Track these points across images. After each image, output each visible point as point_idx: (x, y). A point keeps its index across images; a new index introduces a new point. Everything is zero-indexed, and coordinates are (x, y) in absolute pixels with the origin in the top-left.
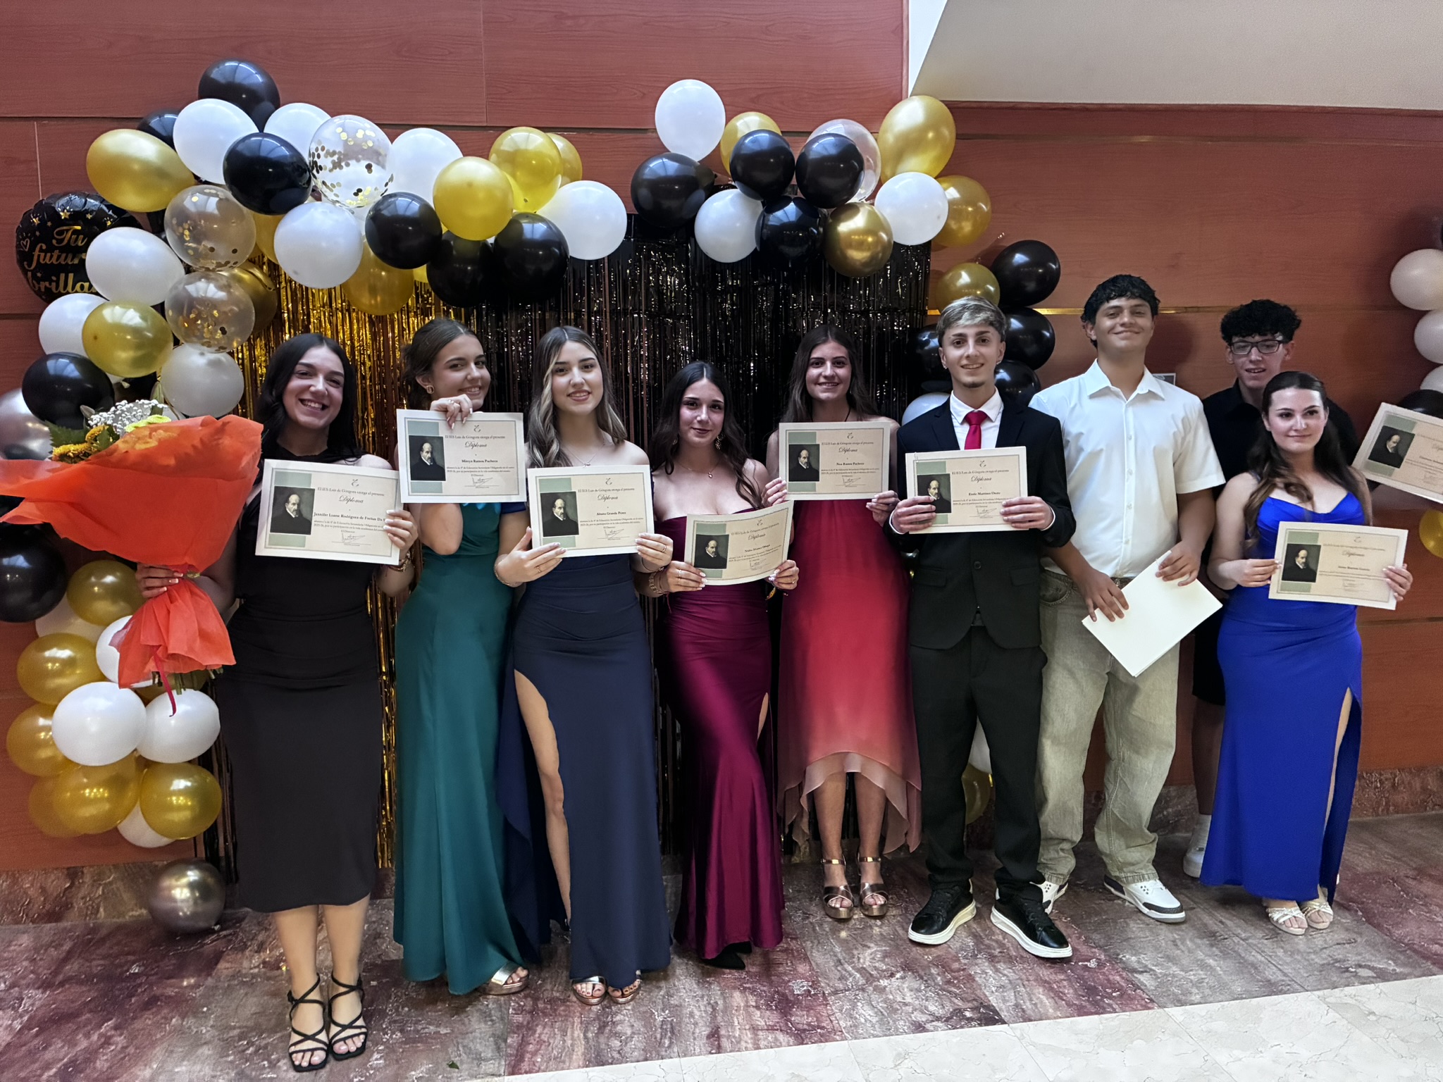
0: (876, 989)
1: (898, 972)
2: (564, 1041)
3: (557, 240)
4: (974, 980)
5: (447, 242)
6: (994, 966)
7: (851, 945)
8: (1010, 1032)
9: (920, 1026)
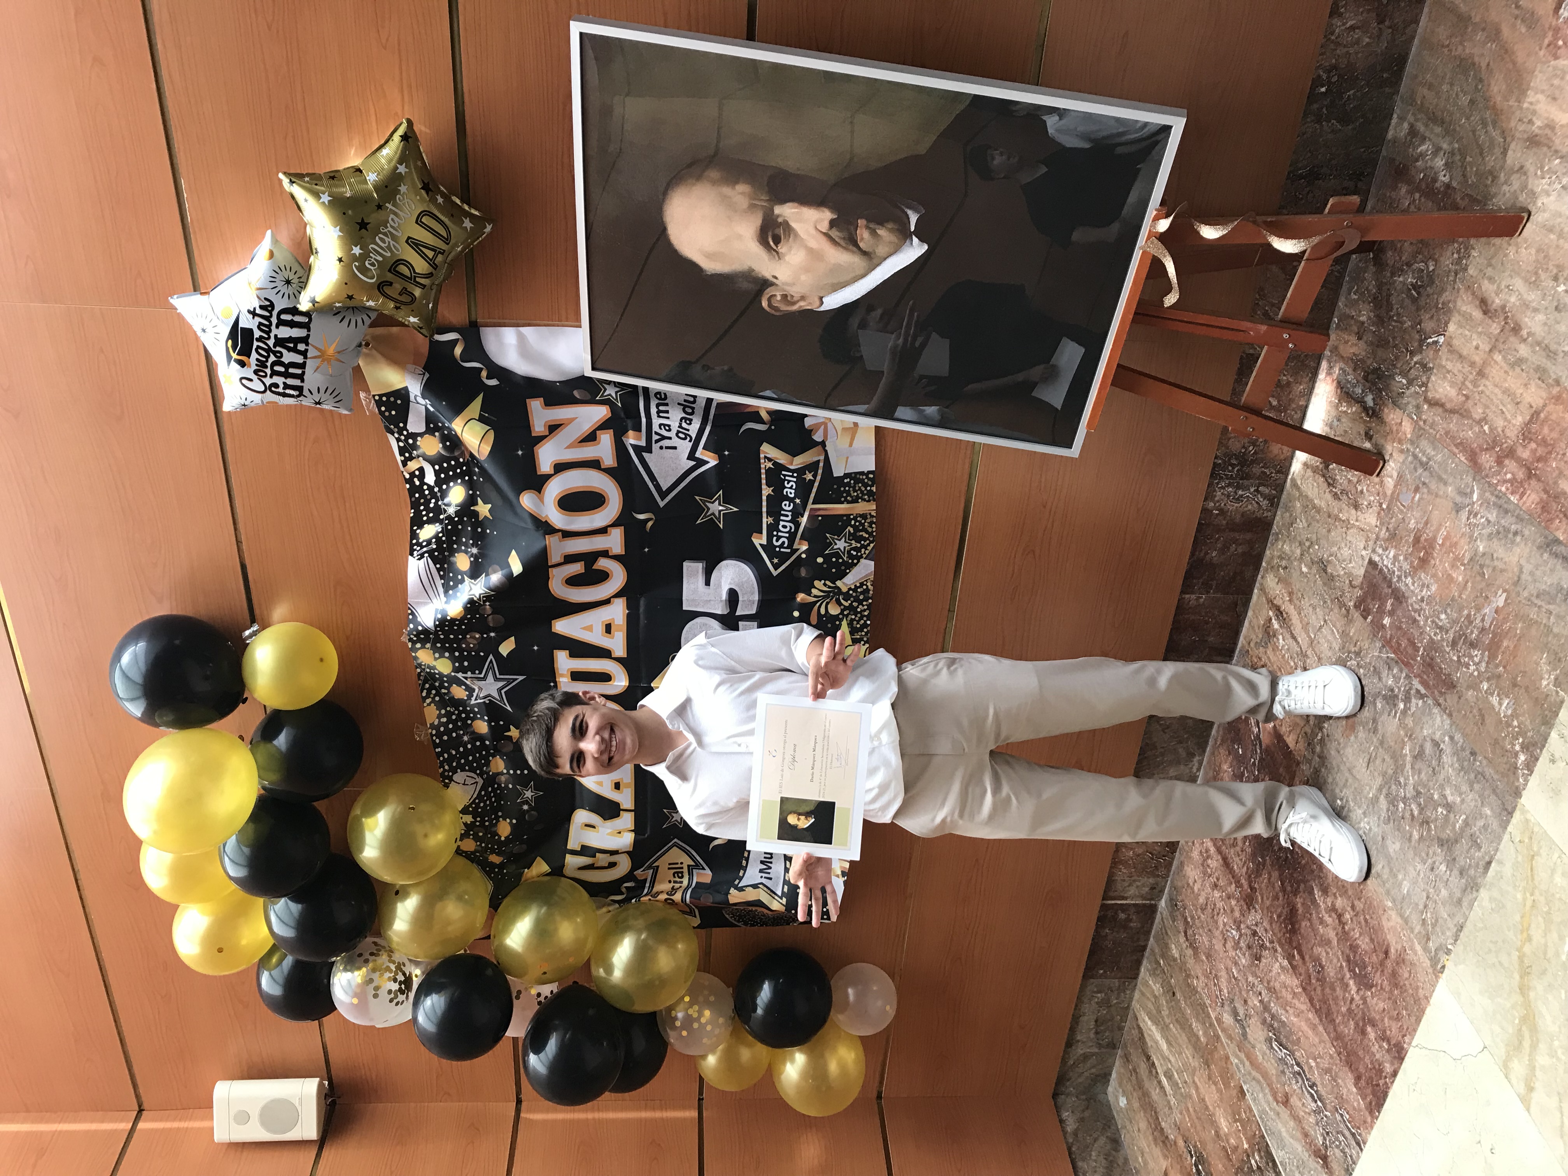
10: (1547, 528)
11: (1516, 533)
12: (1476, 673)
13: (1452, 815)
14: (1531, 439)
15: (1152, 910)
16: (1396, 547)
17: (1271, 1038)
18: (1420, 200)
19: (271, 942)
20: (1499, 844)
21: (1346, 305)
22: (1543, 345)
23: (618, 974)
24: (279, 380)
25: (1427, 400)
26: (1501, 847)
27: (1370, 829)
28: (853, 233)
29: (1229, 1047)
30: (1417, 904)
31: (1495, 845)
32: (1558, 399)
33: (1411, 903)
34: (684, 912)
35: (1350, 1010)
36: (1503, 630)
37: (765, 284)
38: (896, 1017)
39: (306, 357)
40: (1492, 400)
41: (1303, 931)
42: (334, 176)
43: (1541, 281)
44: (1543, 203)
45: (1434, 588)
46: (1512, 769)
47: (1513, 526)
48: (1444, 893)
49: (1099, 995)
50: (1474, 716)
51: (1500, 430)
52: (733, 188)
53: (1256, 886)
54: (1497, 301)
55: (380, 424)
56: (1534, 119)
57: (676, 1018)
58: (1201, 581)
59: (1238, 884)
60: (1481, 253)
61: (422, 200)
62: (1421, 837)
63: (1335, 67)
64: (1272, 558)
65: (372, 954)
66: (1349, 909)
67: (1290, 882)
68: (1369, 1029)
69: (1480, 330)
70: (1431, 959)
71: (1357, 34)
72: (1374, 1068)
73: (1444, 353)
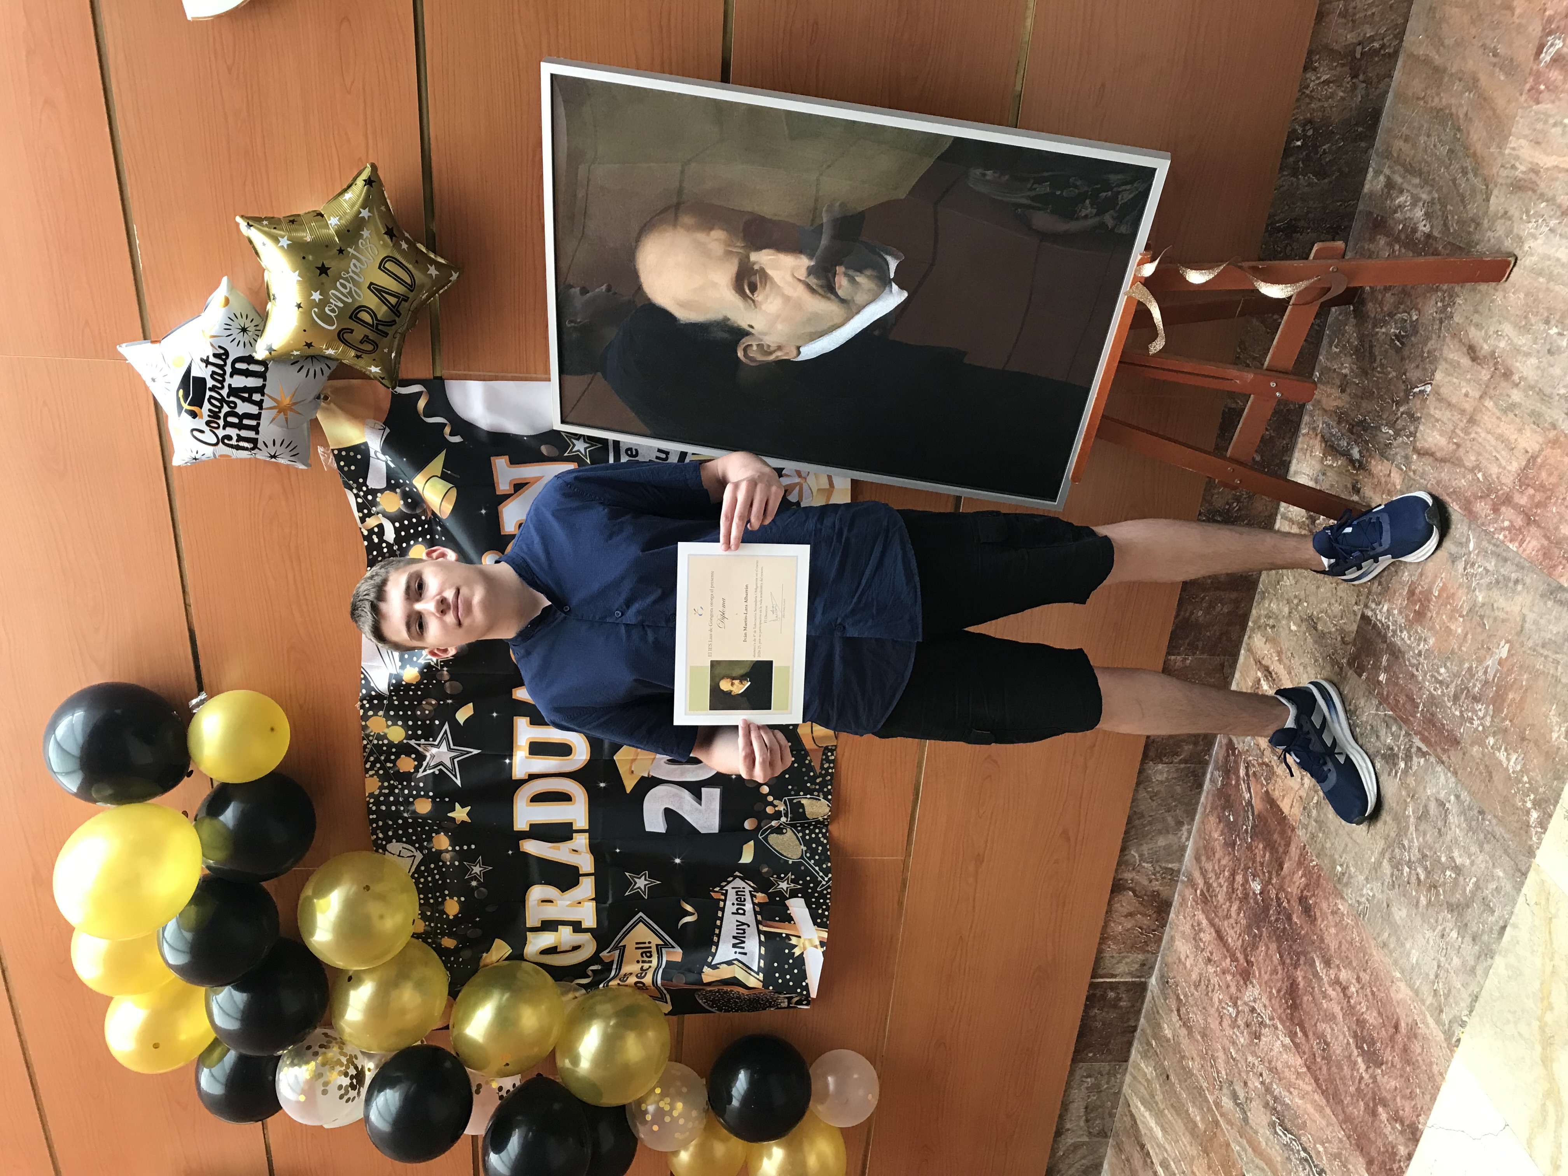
10: (1550, 575)
11: (1517, 582)
12: (1480, 728)
13: (1461, 879)
14: (1528, 485)
15: (1142, 988)
16: (1389, 600)
17: (1274, 1122)
18: (1400, 251)
19: (213, 1035)
20: (1513, 908)
21: (1327, 359)
22: (1537, 389)
23: (585, 1064)
24: (233, 432)
25: (1416, 450)
26: (1516, 911)
27: (1374, 896)
28: (832, 280)
29: (1229, 1133)
30: (1427, 975)
31: (1509, 908)
32: (1554, 443)
33: (1421, 974)
34: (655, 998)
35: (1358, 1090)
36: (1507, 682)
37: (740, 333)
38: (879, 1107)
39: (261, 408)
40: (1485, 447)
41: (1305, 1006)
42: (293, 220)
43: (1532, 325)
44: (1530, 247)
45: (1431, 641)
46: (1524, 827)
47: (1513, 575)
48: (1456, 961)
49: (1089, 1080)
50: (1481, 773)
51: (1494, 476)
52: (708, 235)
53: (1252, 959)
54: (1486, 347)
55: (339, 479)
56: (1517, 165)
57: (646, 1112)
58: (1187, 641)
59: (1234, 959)
60: (1466, 300)
61: (385, 245)
62: (1429, 903)
63: (1310, 122)
64: (1259, 617)
65: (321, 1046)
66: (1354, 981)
67: (1289, 954)
68: (1380, 1109)
69: (1469, 377)
70: (1444, 1033)
71: (1332, 88)
72: (1387, 1151)
73: (1431, 402)
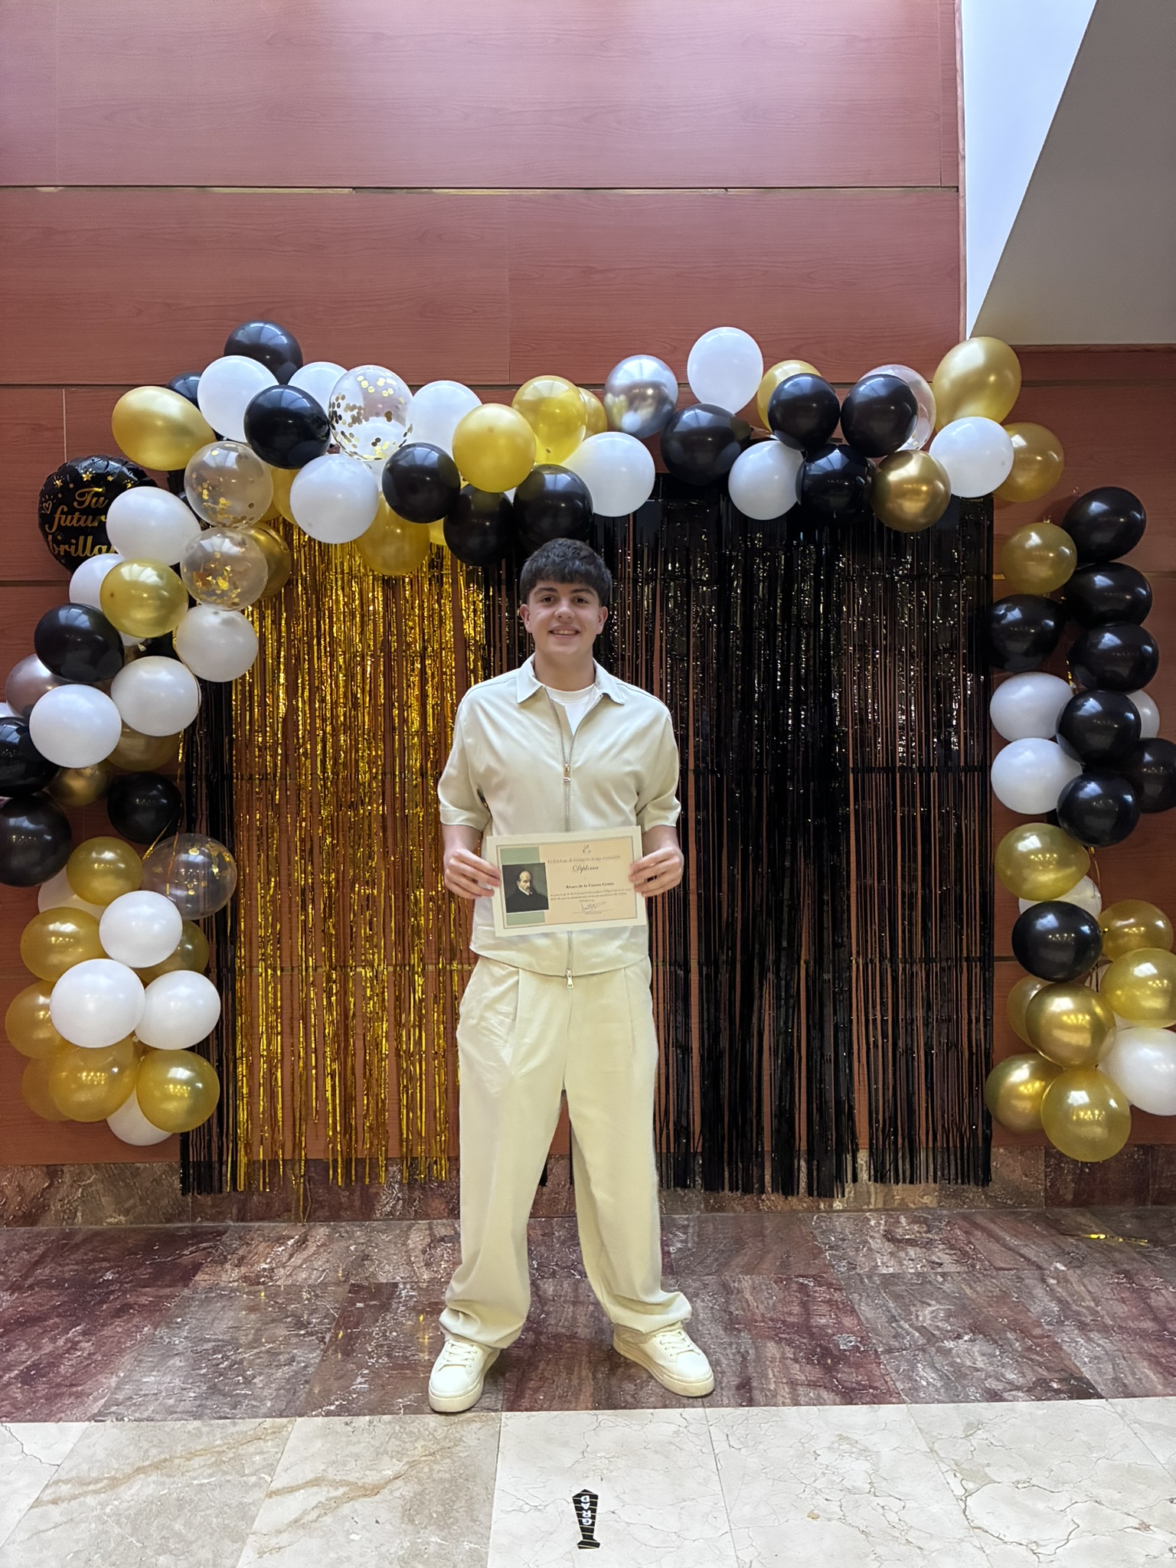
0: (939, 1350)
1: (967, 1334)
2: (570, 1380)
3: (581, 492)
4: (1061, 1349)
5: (465, 497)
6: (1086, 1335)
7: (907, 1301)
8: (1108, 1407)
9: (996, 1394)
